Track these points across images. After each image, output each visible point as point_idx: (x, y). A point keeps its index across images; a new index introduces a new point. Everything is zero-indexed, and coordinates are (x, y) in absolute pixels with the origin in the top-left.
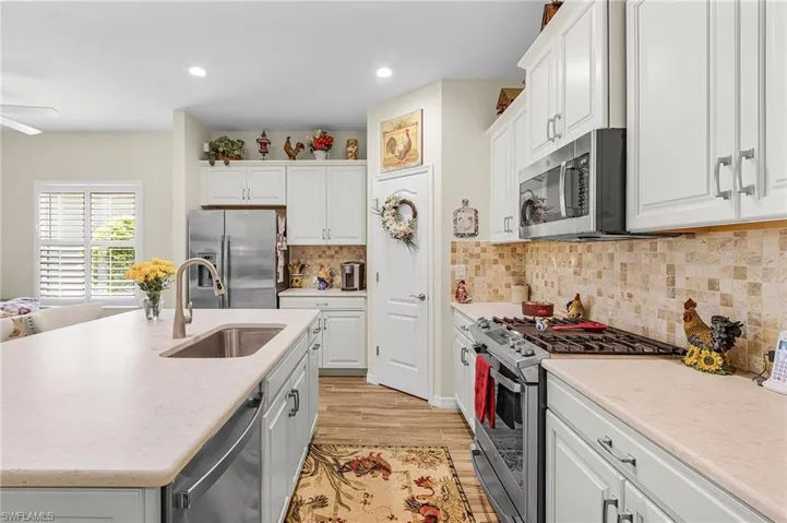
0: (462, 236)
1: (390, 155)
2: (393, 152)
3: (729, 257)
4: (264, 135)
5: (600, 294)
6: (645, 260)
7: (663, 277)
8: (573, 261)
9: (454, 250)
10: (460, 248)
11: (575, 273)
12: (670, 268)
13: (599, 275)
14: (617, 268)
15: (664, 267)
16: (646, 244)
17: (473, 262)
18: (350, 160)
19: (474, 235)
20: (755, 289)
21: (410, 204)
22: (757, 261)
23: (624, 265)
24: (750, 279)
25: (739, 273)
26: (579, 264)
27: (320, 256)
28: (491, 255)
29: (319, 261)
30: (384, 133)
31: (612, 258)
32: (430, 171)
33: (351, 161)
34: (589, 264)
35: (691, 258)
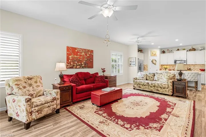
20: (190, 67)
21: (155, 60)
32: (158, 57)
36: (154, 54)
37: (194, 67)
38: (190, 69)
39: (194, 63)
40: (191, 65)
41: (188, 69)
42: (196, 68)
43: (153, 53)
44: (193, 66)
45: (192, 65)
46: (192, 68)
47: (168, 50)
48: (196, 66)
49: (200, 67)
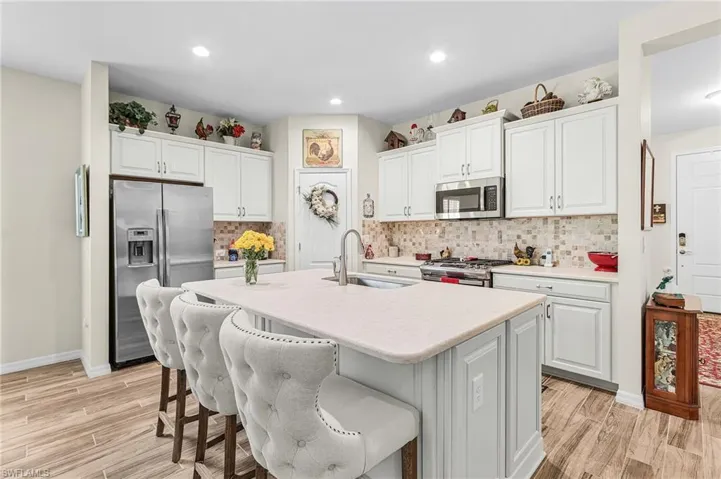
0: (367, 216)
1: (314, 156)
2: (317, 154)
3: (525, 227)
4: (173, 109)
5: (458, 245)
6: (486, 229)
7: (496, 235)
8: (438, 231)
9: (364, 226)
10: (366, 224)
11: (440, 237)
12: (500, 232)
13: (458, 237)
14: (470, 232)
15: (496, 232)
16: (487, 223)
17: (372, 233)
18: (255, 150)
19: (372, 216)
20: (535, 237)
21: (332, 193)
22: (535, 228)
23: (474, 232)
24: (533, 234)
25: (529, 232)
26: (443, 232)
27: (222, 232)
28: (379, 229)
29: (222, 235)
30: (308, 138)
31: (467, 228)
32: (349, 173)
33: (257, 151)
34: (450, 232)
35: (509, 228)
36: (323, 151)
37: (556, 237)
38: (530, 251)
39: (549, 203)
40: (540, 223)
41: (519, 254)
42: (568, 247)
43: (315, 148)
44: (551, 227)
45: (545, 219)
46: (544, 242)
47: (414, 126)
48: (568, 227)
49: (594, 238)
